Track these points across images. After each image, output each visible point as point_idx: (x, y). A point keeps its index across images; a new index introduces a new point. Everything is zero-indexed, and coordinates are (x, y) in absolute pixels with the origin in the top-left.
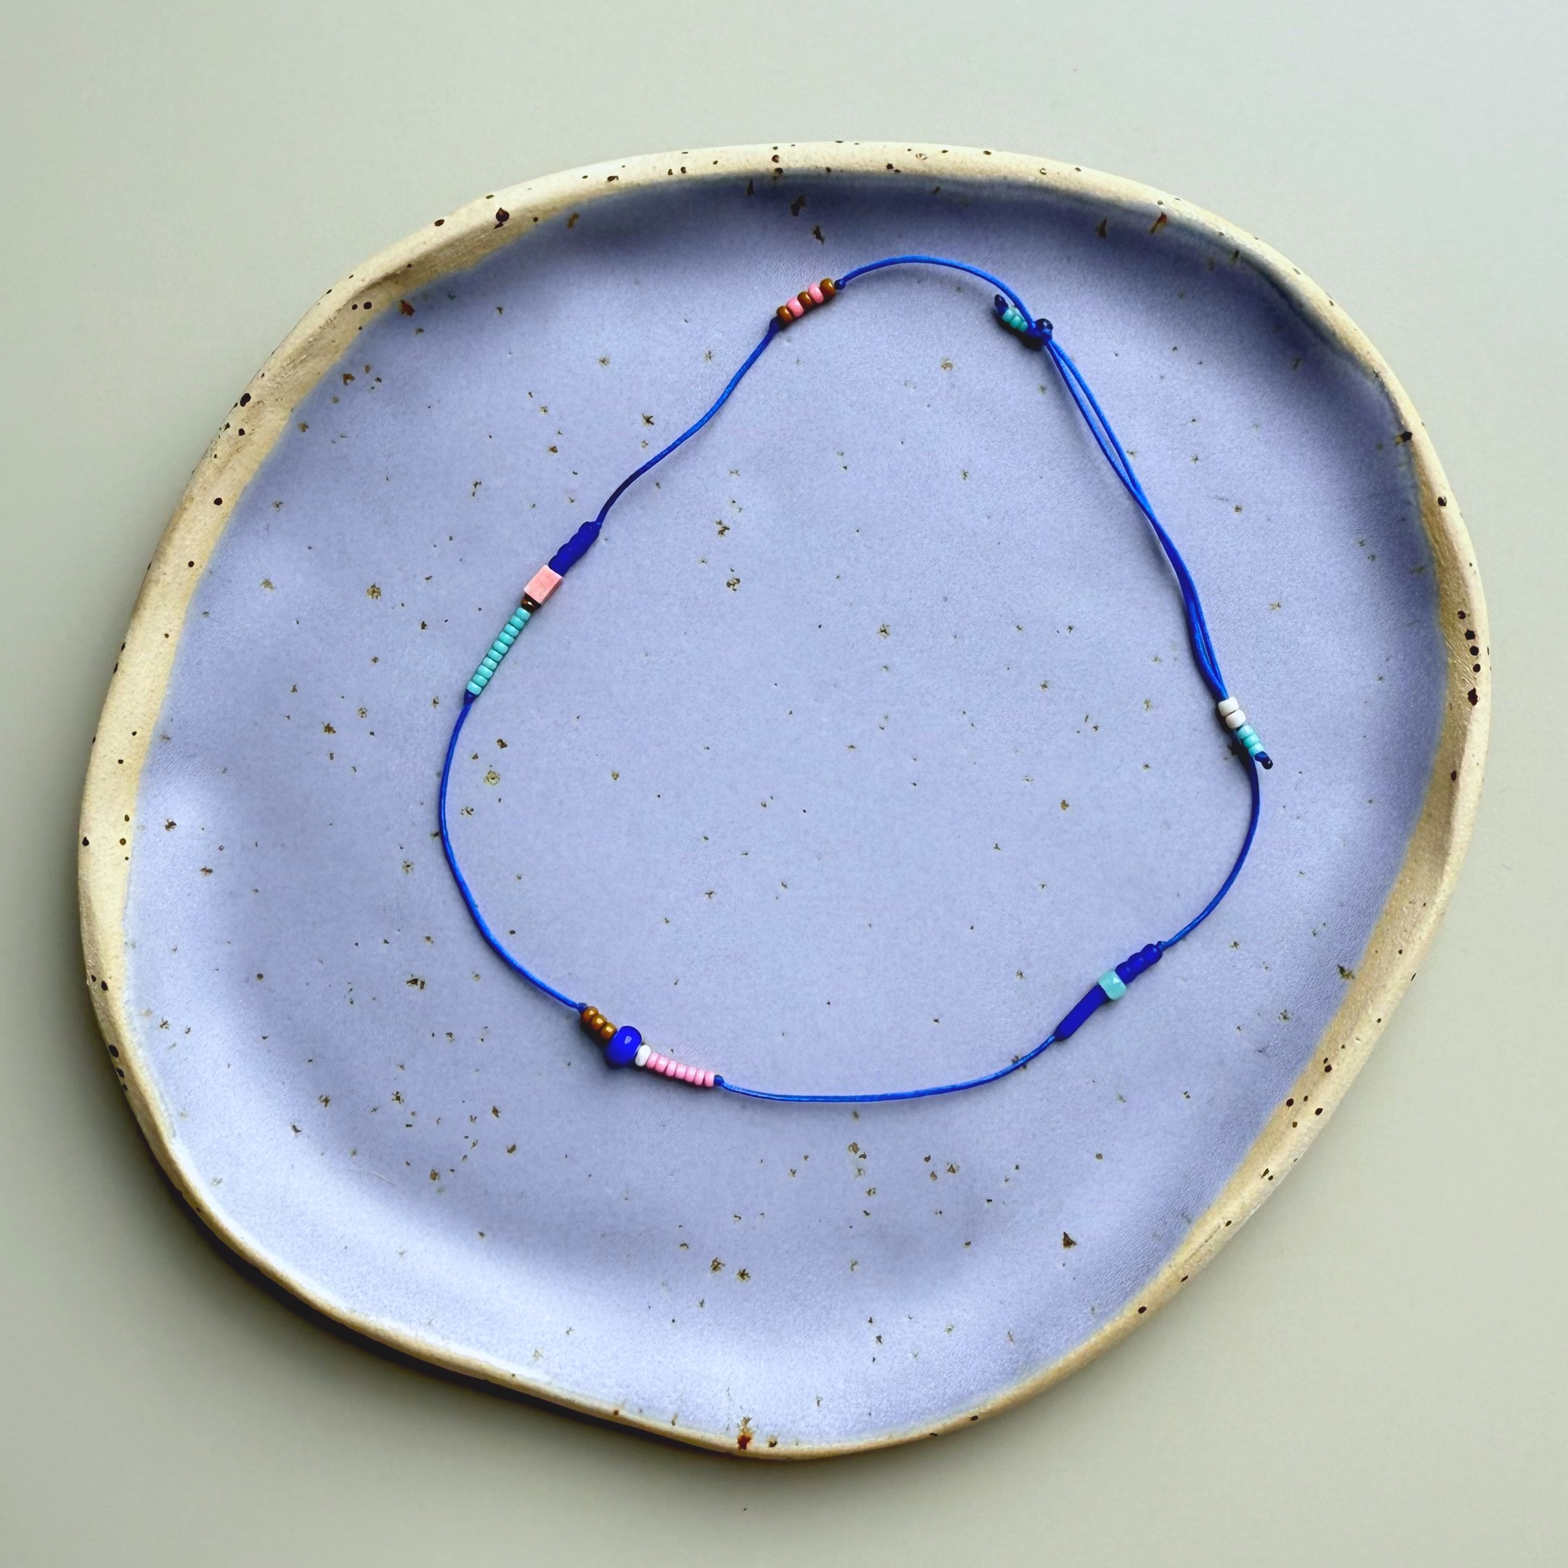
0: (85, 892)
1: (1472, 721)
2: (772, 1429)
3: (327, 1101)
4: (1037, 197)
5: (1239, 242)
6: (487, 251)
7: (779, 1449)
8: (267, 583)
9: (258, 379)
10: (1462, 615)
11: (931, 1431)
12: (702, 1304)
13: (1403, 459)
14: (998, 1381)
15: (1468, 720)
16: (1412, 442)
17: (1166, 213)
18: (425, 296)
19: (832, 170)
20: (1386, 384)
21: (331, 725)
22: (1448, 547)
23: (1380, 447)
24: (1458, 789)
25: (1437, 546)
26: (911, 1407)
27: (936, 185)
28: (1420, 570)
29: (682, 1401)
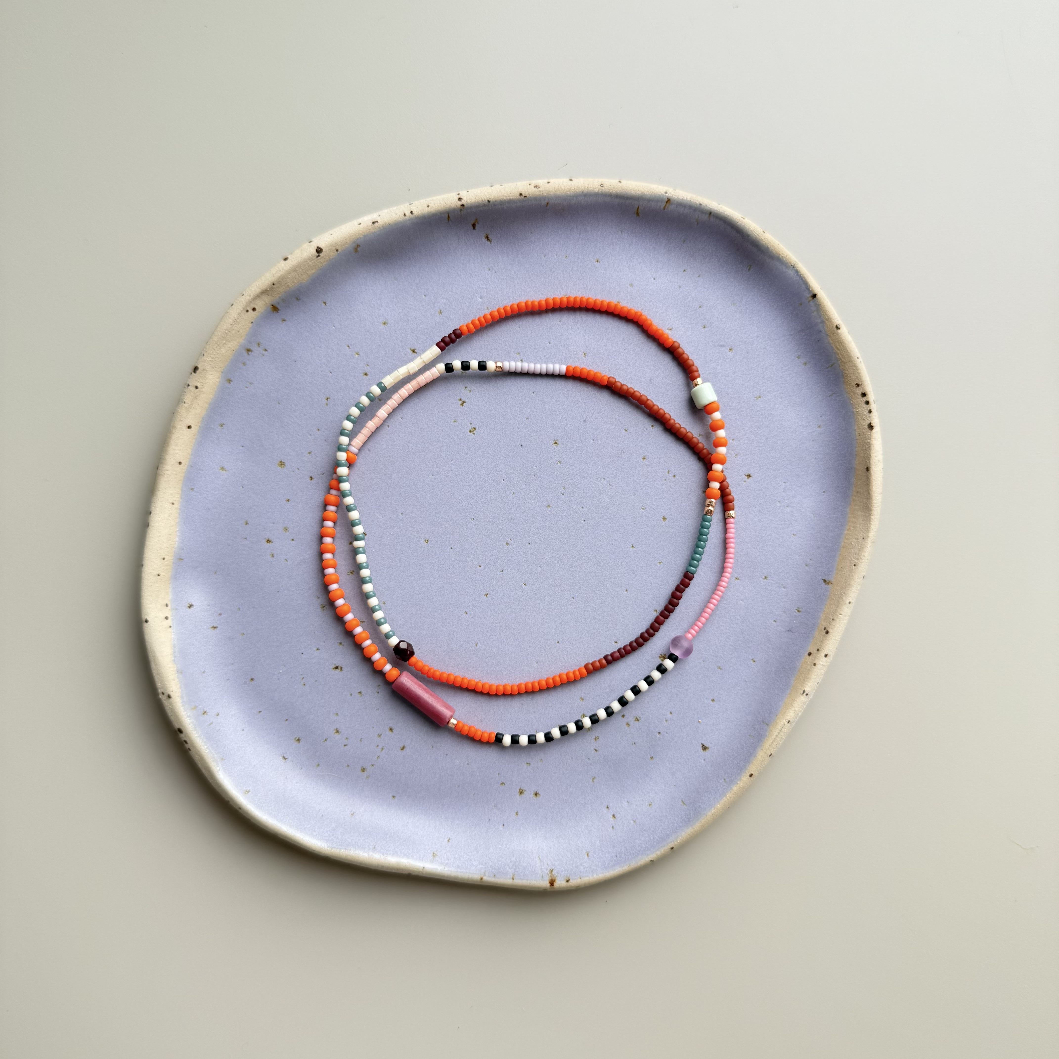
0: (151, 648)
1: (872, 439)
2: (566, 873)
3: (299, 740)
4: (601, 199)
5: (710, 207)
6: (313, 271)
7: (572, 883)
9: (201, 357)
10: (858, 385)
11: (650, 859)
12: (517, 814)
13: (814, 309)
14: (681, 827)
15: (870, 439)
16: (817, 299)
17: (669, 198)
18: (284, 300)
19: (491, 201)
20: (799, 270)
21: (270, 539)
22: (844, 351)
23: (801, 304)
24: (871, 475)
25: (839, 352)
26: (637, 848)
27: (546, 201)
28: (832, 365)
29: (516, 866)
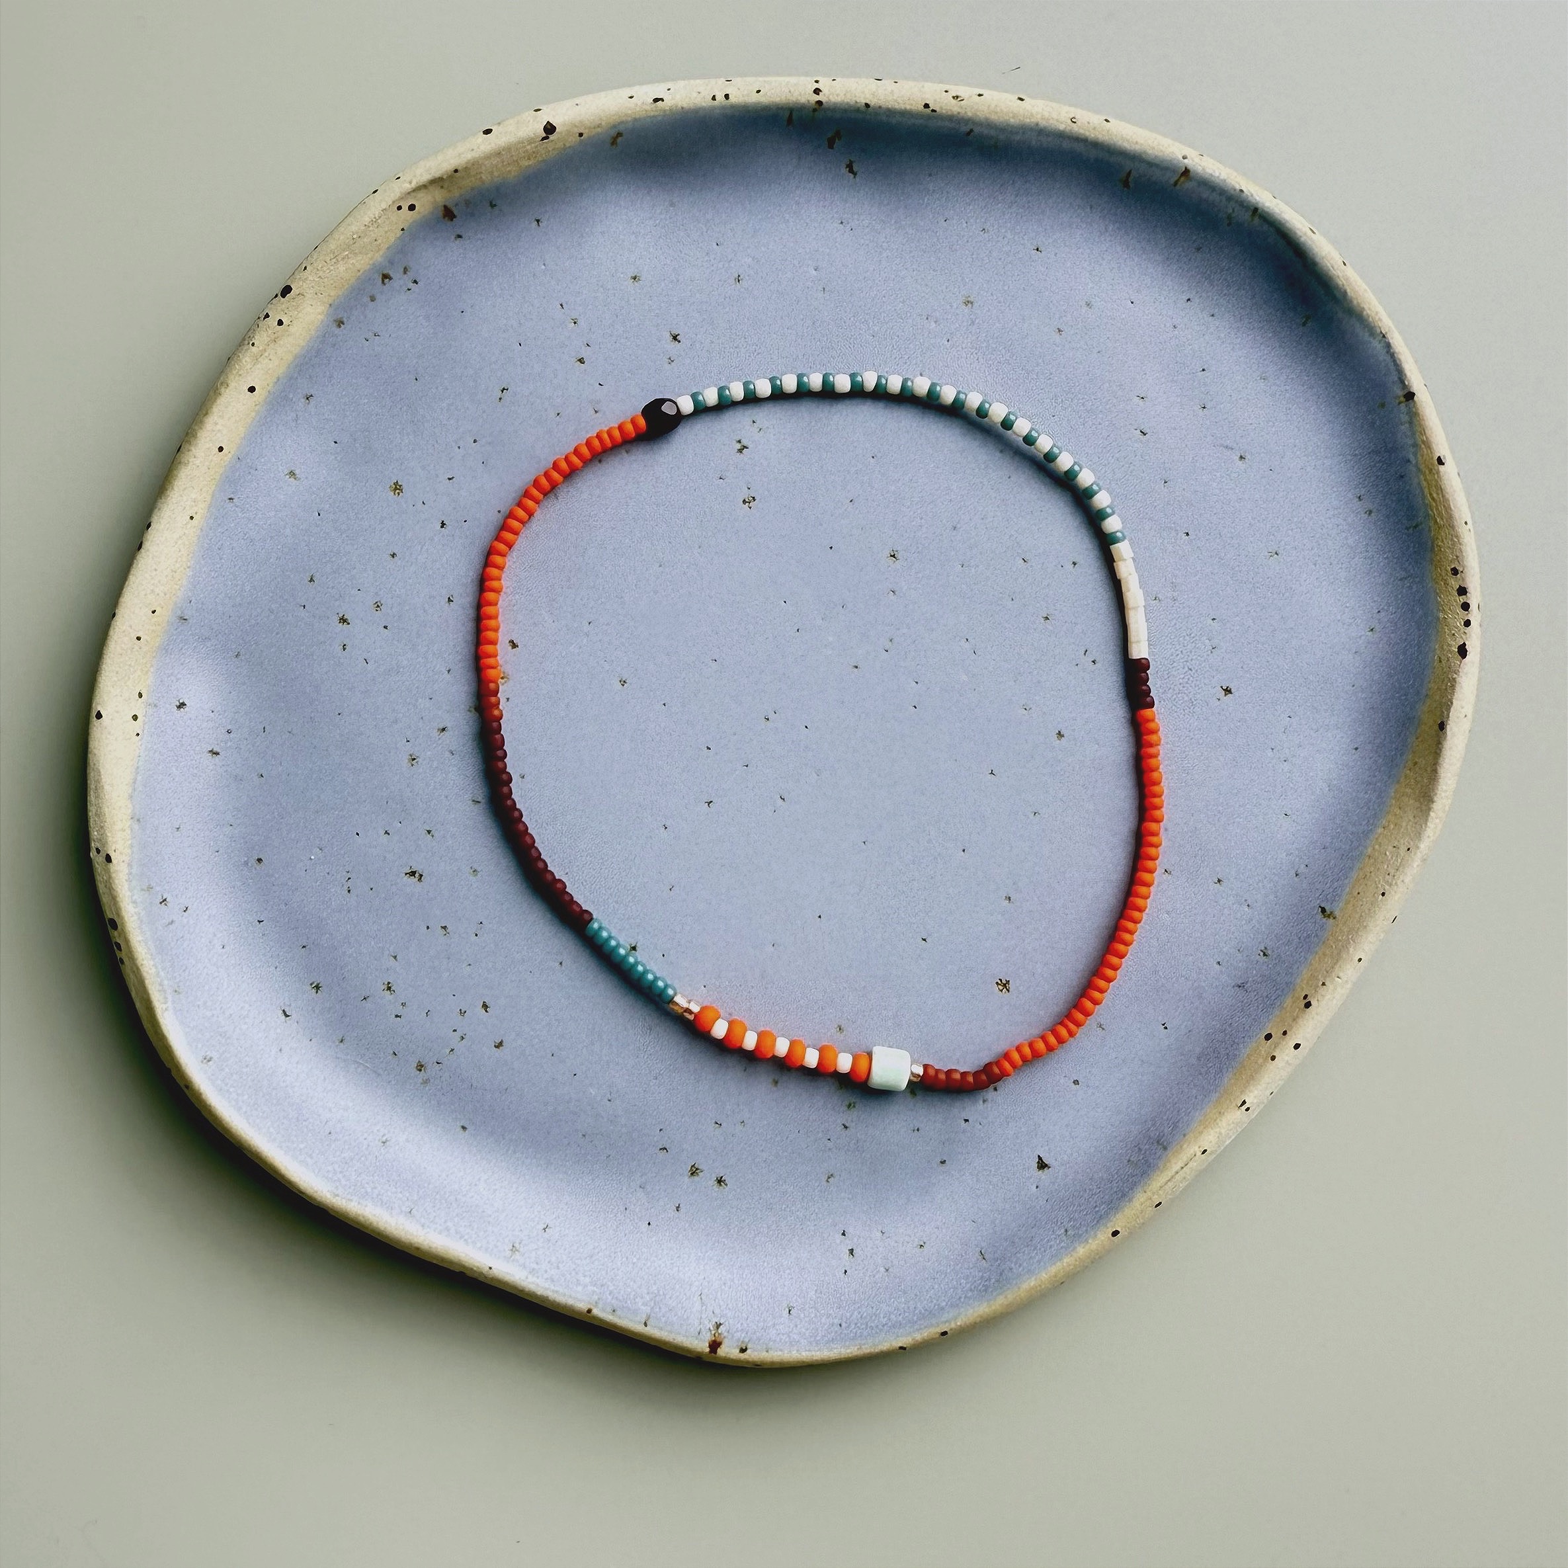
0: (94, 764)
1: (1461, 674)
2: (742, 1335)
3: (317, 987)
4: (1066, 145)
5: (1258, 200)
6: (530, 163)
7: (750, 1356)
8: (292, 474)
9: (300, 272)
10: (1455, 572)
11: (900, 1345)
12: (678, 1208)
13: (1404, 418)
14: (970, 1298)
15: (1457, 673)
16: (1415, 402)
17: (1189, 167)
18: (468, 203)
19: (871, 106)
20: (1392, 345)
21: (345, 617)
22: (1444, 506)
23: (1383, 405)
24: (1445, 738)
25: (1434, 504)
26: (882, 1319)
27: (970, 127)
28: (1415, 527)
29: (655, 1303)
